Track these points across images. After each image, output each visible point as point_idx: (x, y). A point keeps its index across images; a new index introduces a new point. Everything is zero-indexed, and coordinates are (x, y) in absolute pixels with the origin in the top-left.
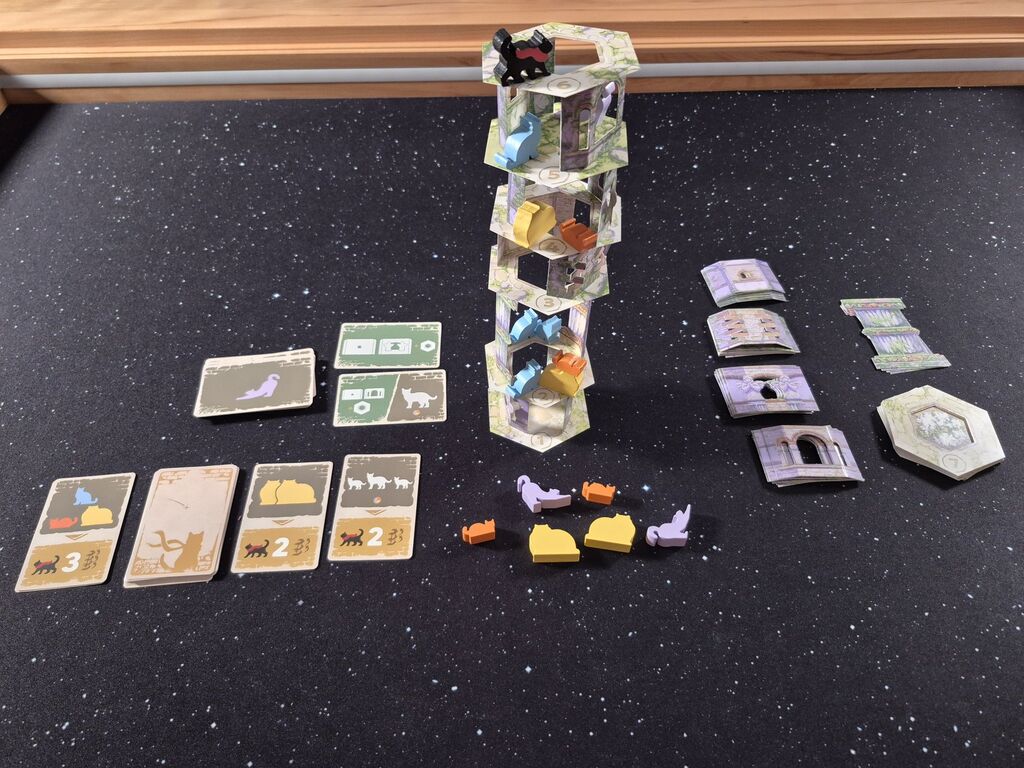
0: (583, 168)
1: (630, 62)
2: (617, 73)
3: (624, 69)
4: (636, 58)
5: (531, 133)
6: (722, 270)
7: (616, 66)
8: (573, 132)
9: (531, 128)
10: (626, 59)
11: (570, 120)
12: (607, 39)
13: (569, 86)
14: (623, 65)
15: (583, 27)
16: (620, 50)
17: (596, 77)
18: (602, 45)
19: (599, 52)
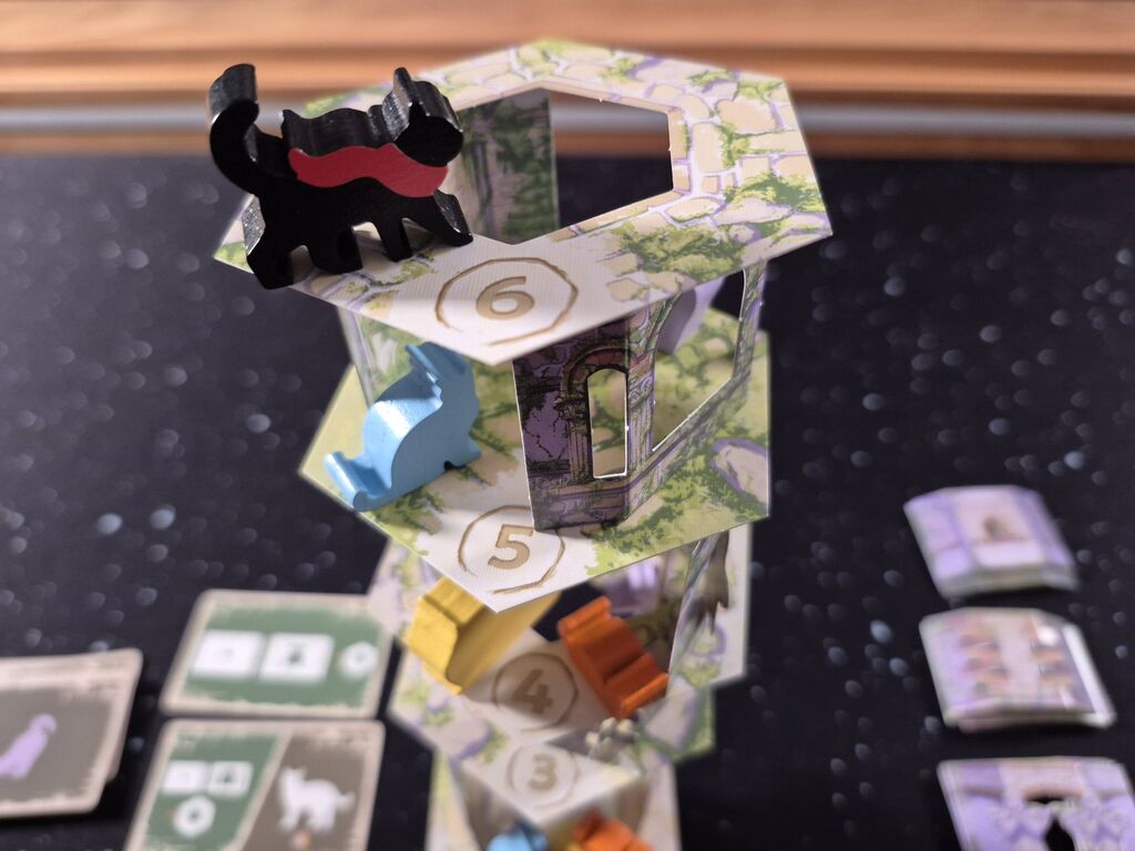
0: (614, 522)
1: (788, 196)
2: (732, 248)
3: (763, 230)
4: (810, 180)
5: (437, 404)
6: (950, 512)
7: (734, 213)
8: (567, 435)
9: (438, 391)
10: (772, 181)
11: (551, 399)
12: (711, 99)
13: (526, 302)
14: (756, 209)
15: (638, 58)
16: (755, 144)
17: (649, 263)
18: (691, 120)
19: (675, 149)
